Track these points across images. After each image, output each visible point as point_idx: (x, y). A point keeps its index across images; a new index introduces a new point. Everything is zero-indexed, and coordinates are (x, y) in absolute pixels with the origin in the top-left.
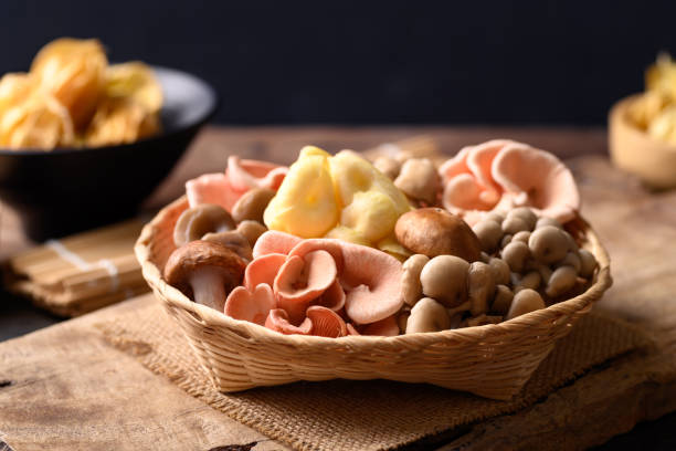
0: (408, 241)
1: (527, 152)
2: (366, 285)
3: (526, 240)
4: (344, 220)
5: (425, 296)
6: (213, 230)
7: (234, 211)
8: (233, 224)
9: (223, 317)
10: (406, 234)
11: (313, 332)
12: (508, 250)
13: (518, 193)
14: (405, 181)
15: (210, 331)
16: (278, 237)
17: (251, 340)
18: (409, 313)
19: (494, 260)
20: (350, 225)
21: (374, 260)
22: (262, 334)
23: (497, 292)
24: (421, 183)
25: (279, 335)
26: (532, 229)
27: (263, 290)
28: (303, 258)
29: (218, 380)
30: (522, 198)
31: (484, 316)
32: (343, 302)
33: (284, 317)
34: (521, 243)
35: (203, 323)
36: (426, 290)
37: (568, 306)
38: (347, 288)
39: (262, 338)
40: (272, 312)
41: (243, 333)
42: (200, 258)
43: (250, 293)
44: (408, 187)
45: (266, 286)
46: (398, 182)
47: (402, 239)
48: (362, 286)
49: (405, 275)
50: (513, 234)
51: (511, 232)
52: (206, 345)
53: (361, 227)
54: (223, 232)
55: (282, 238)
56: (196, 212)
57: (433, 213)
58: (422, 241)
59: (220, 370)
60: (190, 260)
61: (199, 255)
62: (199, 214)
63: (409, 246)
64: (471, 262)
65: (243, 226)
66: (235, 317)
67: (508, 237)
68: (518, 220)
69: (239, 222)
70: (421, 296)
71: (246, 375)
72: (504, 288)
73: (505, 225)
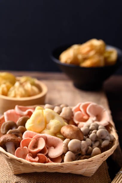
0: (64, 135)
1: (96, 106)
2: (53, 147)
3: (96, 133)
4: (47, 127)
5: (69, 151)
6: (11, 129)
7: (17, 123)
8: (17, 127)
9: (15, 157)
10: (64, 133)
11: (39, 162)
12: (91, 136)
13: (94, 117)
14: (63, 114)
15: (11, 160)
16: (29, 133)
17: (22, 163)
18: (65, 156)
19: (87, 139)
20: (49, 129)
21: (55, 140)
22: (25, 162)
23: (88, 148)
24: (68, 115)
25: (30, 162)
26: (97, 129)
27: (25, 148)
28: (36, 139)
29: (13, 171)
30: (94, 118)
31: (85, 156)
32: (47, 152)
33: (31, 156)
34: (95, 134)
35: (9, 158)
36: (69, 149)
37: (107, 153)
38: (48, 147)
39: (25, 163)
40: (28, 154)
41: (20, 162)
42: (8, 140)
43: (22, 149)
44: (64, 116)
45: (26, 147)
46: (61, 114)
47: (62, 134)
48: (52, 147)
49: (64, 145)
50: (92, 131)
51: (92, 130)
52: (10, 163)
53: (52, 130)
54: (14, 129)
55: (31, 133)
56: (7, 123)
57: (71, 126)
58: (68, 135)
59: (14, 169)
60: (6, 140)
61: (8, 139)
62: (7, 124)
63: (65, 136)
64: (81, 141)
65: (19, 127)
66: (18, 157)
67: (91, 131)
68: (93, 126)
69: (18, 126)
70: (68, 150)
71: (21, 170)
72: (90, 147)
73: (90, 128)
